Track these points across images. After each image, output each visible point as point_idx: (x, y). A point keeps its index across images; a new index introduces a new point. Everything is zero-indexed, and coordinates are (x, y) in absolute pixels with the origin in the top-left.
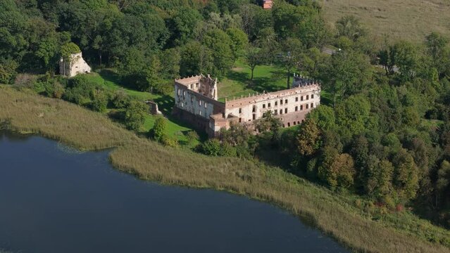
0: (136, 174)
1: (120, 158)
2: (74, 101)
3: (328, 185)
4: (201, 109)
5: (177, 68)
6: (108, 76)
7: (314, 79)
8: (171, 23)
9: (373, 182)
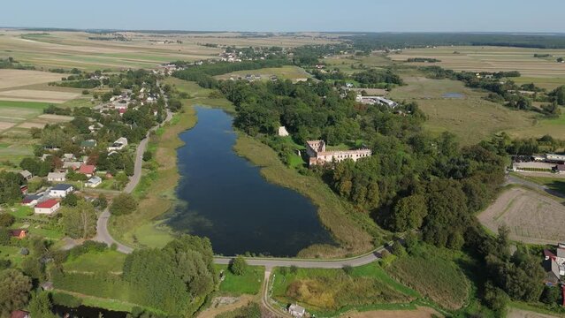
9: (355, 196)
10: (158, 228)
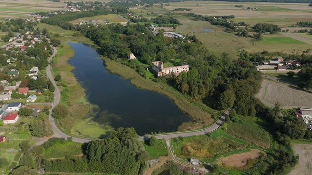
0: (135, 86)
1: (133, 82)
2: (128, 66)
3: (182, 92)
4: (157, 70)
5: (155, 59)
6: (140, 60)
7: (188, 64)
8: (157, 47)
9: (193, 92)
10: (88, 123)
